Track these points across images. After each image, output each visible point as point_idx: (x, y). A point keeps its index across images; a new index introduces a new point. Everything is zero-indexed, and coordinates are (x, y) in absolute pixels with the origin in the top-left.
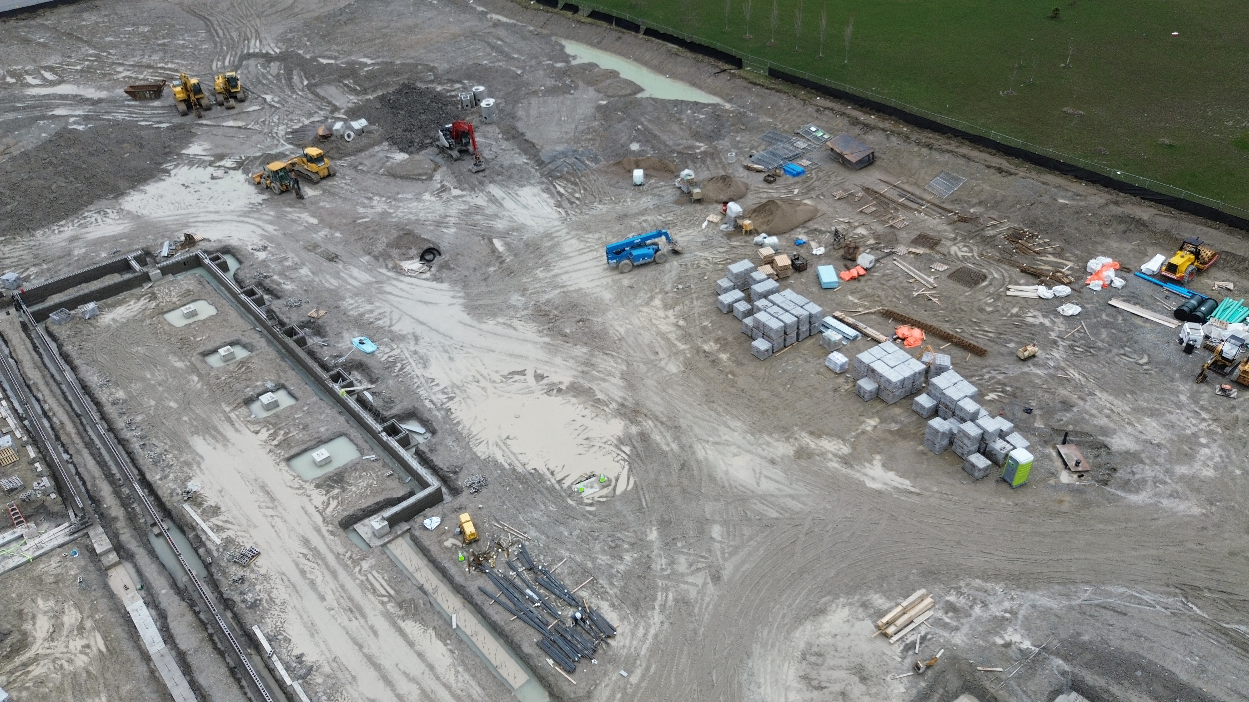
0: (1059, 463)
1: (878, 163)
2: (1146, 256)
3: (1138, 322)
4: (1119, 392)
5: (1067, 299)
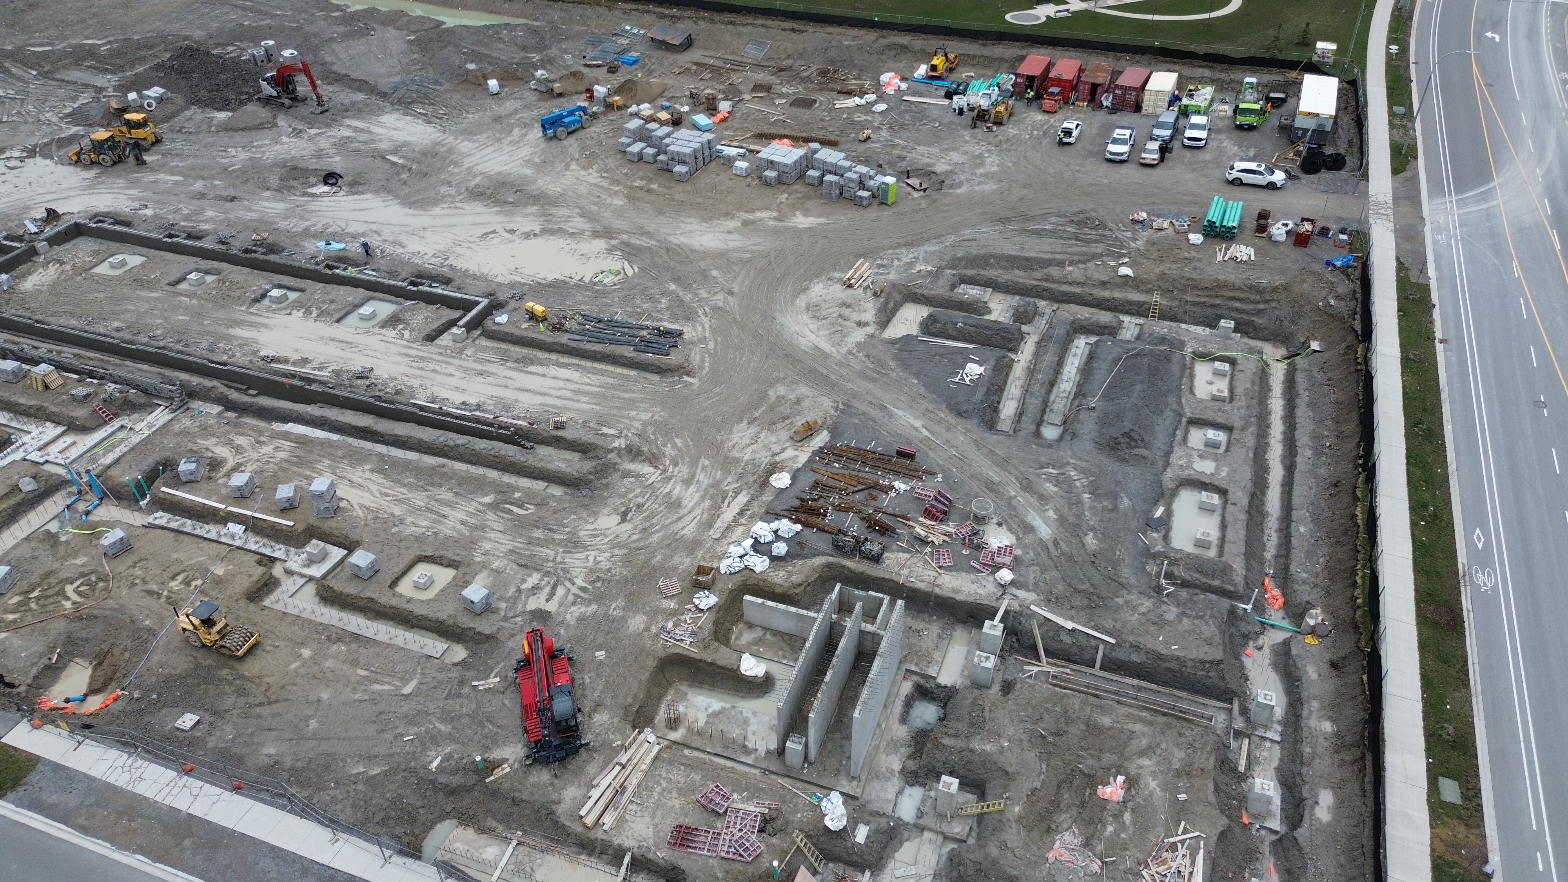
1: (696, 44)
2: (915, 69)
3: (925, 106)
4: (929, 144)
5: (875, 102)
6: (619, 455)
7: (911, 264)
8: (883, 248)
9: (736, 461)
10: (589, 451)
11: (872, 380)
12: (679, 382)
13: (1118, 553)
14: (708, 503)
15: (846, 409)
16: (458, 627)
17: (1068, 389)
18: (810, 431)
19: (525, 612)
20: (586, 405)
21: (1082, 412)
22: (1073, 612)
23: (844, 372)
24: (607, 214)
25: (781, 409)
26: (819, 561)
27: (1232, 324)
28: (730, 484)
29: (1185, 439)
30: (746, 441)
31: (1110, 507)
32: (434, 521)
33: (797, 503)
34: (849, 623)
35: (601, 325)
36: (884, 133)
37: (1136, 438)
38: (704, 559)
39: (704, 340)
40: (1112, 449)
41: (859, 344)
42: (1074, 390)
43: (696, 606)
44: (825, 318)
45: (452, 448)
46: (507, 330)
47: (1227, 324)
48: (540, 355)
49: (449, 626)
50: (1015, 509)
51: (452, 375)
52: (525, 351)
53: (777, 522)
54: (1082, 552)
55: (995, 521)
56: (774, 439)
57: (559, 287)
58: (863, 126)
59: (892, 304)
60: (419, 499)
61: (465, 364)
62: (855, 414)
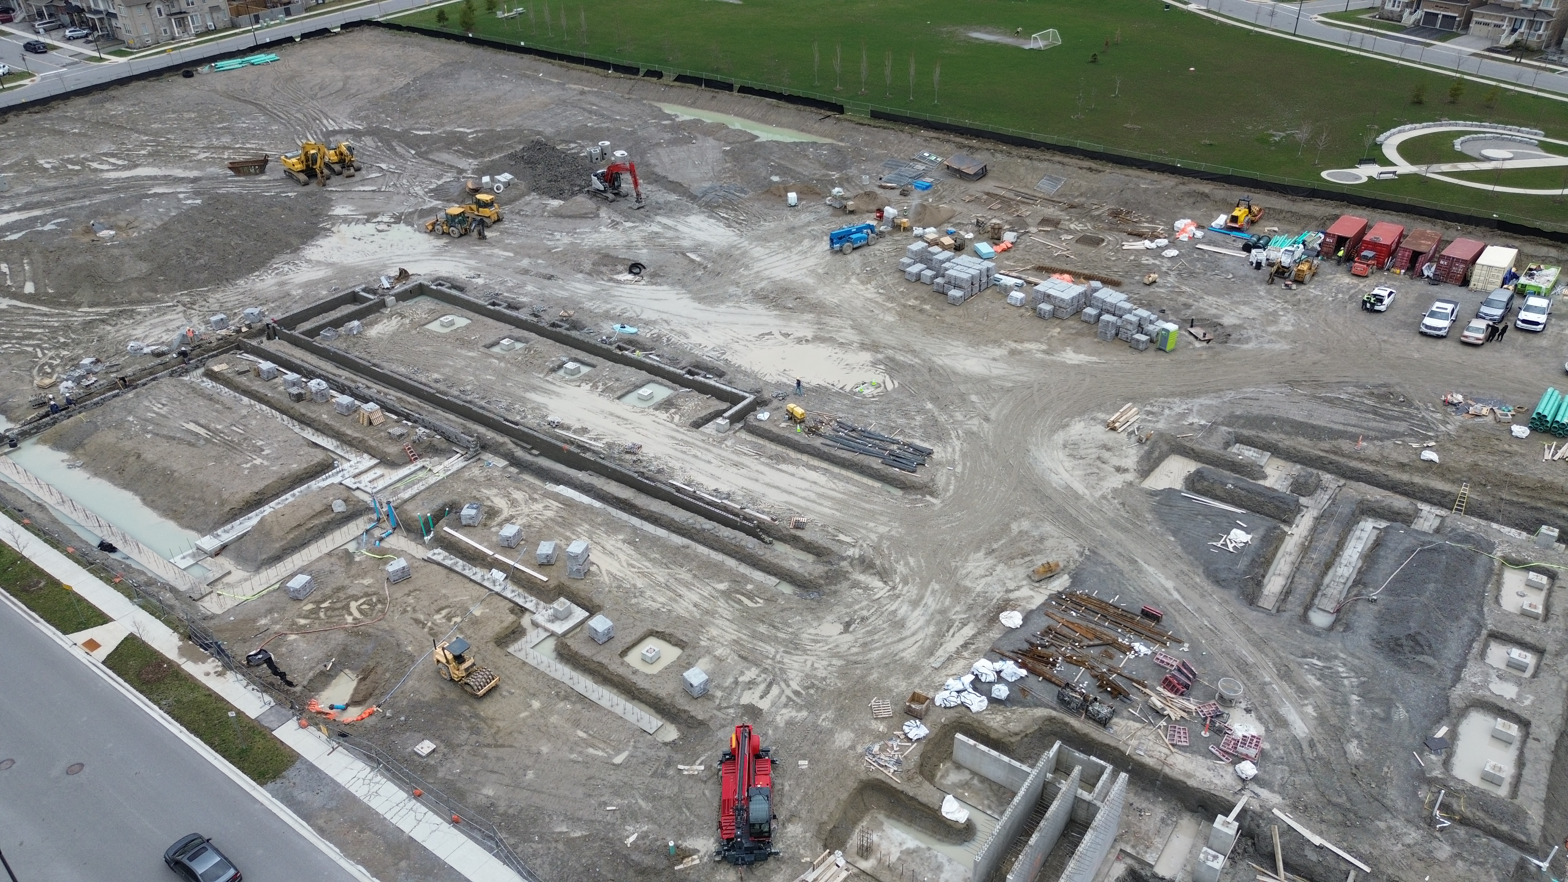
0: (1192, 338)
1: (990, 175)
2: (1213, 218)
3: (1219, 256)
4: (1220, 295)
5: (1166, 247)
6: (851, 564)
7: (1183, 416)
8: (1155, 395)
9: (967, 591)
10: (824, 555)
11: (1125, 530)
12: (921, 501)
13: (1386, 769)
14: (932, 629)
15: (1092, 556)
16: (674, 707)
17: (1347, 575)
18: (1049, 573)
19: (738, 705)
20: (827, 510)
21: (1360, 603)
22: (1324, 827)
23: (1095, 516)
24: (877, 329)
25: (1022, 544)
26: (1041, 712)
27: (1556, 533)
28: (957, 613)
29: (1483, 654)
30: (980, 571)
31: (1382, 715)
32: (671, 599)
33: (1026, 646)
34: (1064, 786)
35: (854, 434)
36: (1172, 279)
37: (1423, 642)
38: (920, 687)
39: (953, 463)
40: (1392, 650)
41: (1115, 490)
42: (1354, 576)
43: (905, 734)
44: (1081, 458)
45: (698, 531)
46: (767, 427)
47: (1549, 532)
48: (793, 454)
49: (666, 705)
50: (1268, 697)
51: (709, 462)
52: (779, 449)
53: (1001, 663)
54: (1342, 760)
55: (1243, 705)
56: (1010, 574)
57: (821, 392)
58: (1150, 269)
59: (1156, 454)
60: (661, 575)
61: (724, 453)
62: (1101, 563)
